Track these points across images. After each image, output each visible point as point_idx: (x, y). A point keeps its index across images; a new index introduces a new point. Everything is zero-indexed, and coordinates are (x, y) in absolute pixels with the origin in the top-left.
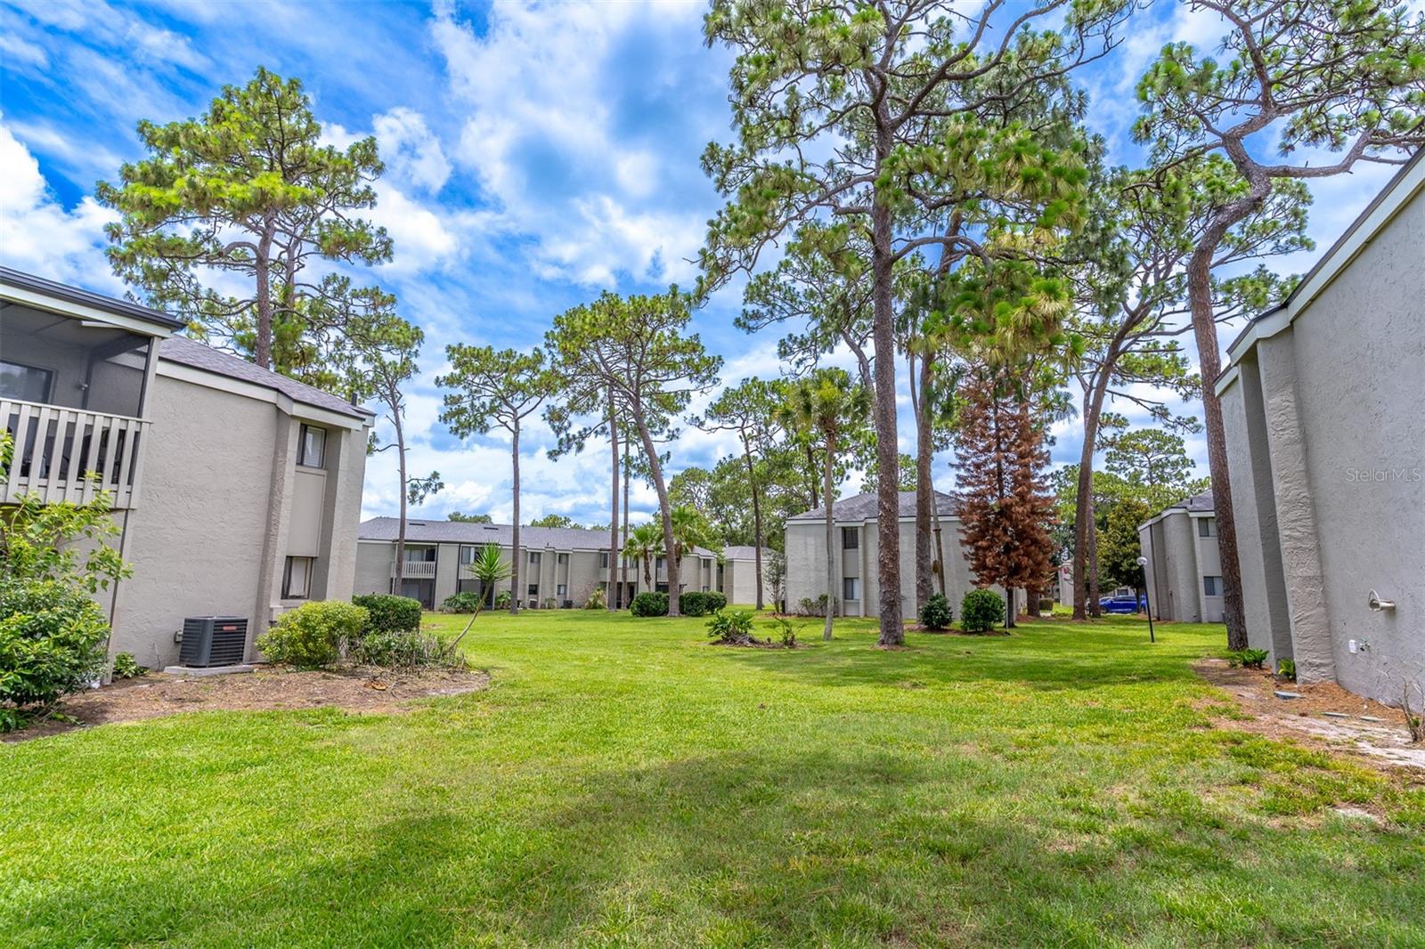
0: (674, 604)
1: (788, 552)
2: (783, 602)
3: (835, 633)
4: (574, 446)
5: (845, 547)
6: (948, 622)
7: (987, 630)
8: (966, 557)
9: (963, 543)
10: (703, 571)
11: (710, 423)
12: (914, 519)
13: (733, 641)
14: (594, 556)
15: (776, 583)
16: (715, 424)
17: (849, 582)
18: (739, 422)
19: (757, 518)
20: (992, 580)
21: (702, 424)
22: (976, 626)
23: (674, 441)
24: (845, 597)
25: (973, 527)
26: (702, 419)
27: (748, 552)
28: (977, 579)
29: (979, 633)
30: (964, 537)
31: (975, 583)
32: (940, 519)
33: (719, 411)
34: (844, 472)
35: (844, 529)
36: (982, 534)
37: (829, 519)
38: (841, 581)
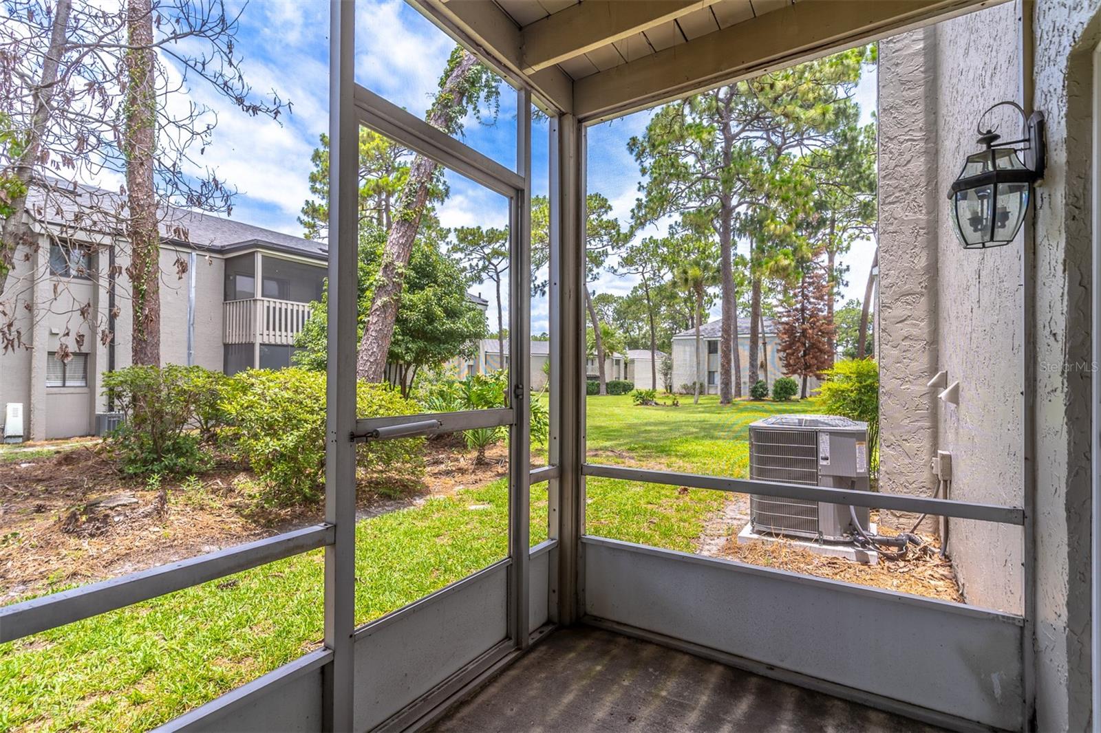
0: (603, 388)
1: (674, 356)
2: (671, 387)
3: (699, 402)
4: (539, 292)
5: (710, 352)
6: (766, 395)
7: (788, 400)
8: (780, 359)
9: (778, 351)
10: (615, 367)
11: (622, 270)
12: (749, 336)
13: (647, 404)
14: (545, 359)
15: (666, 375)
16: (624, 270)
17: (712, 374)
18: (641, 269)
19: (653, 332)
20: (794, 372)
21: (615, 271)
22: (781, 398)
23: (596, 281)
24: (709, 383)
25: (786, 342)
26: (616, 268)
27: (647, 354)
28: (786, 372)
29: (782, 401)
30: (780, 348)
31: (784, 374)
32: (766, 335)
33: (628, 261)
34: (712, 301)
35: (709, 342)
36: (790, 347)
37: (698, 336)
38: (706, 373)
